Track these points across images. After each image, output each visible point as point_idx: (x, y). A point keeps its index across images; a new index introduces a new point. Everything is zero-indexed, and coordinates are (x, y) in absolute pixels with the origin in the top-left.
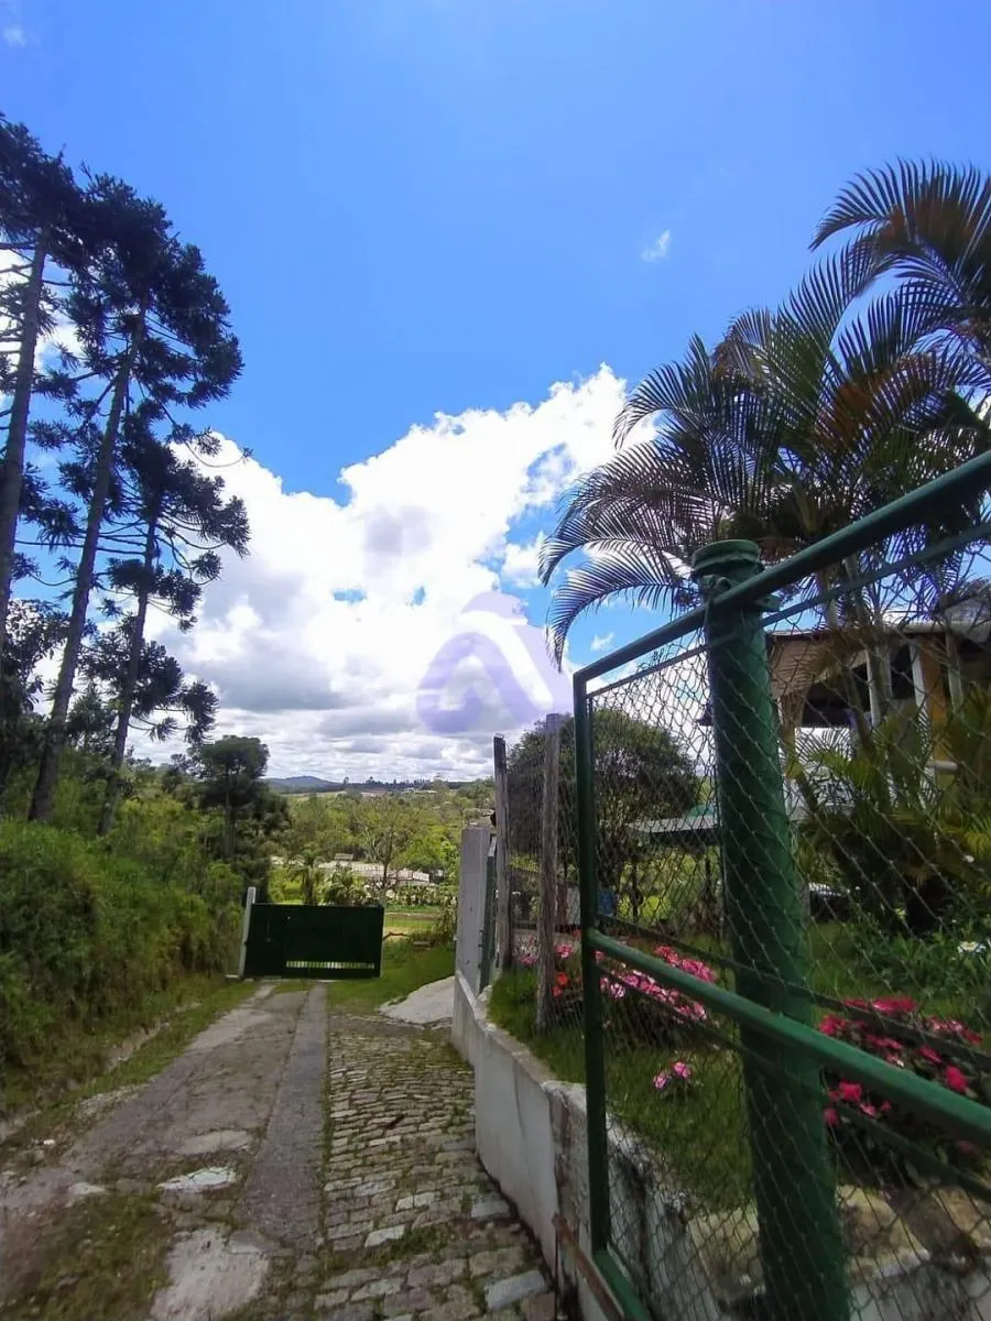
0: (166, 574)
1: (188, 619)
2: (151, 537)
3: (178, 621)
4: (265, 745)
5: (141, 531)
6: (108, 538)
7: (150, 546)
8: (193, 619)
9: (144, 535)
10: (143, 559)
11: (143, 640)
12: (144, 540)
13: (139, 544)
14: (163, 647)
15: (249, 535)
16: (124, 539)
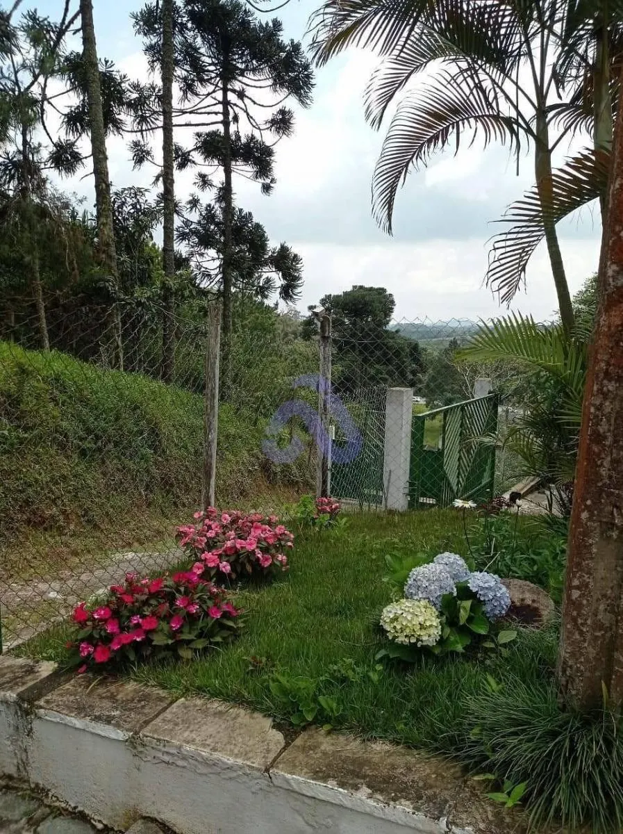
0: (244, 140)
1: (268, 181)
2: (226, 103)
3: (261, 185)
4: (391, 295)
5: (215, 99)
6: (191, 112)
7: (226, 113)
8: (273, 181)
9: (220, 103)
10: (221, 128)
11: (234, 208)
12: (220, 108)
13: (216, 113)
14: (250, 214)
15: (313, 81)
16: (203, 110)
